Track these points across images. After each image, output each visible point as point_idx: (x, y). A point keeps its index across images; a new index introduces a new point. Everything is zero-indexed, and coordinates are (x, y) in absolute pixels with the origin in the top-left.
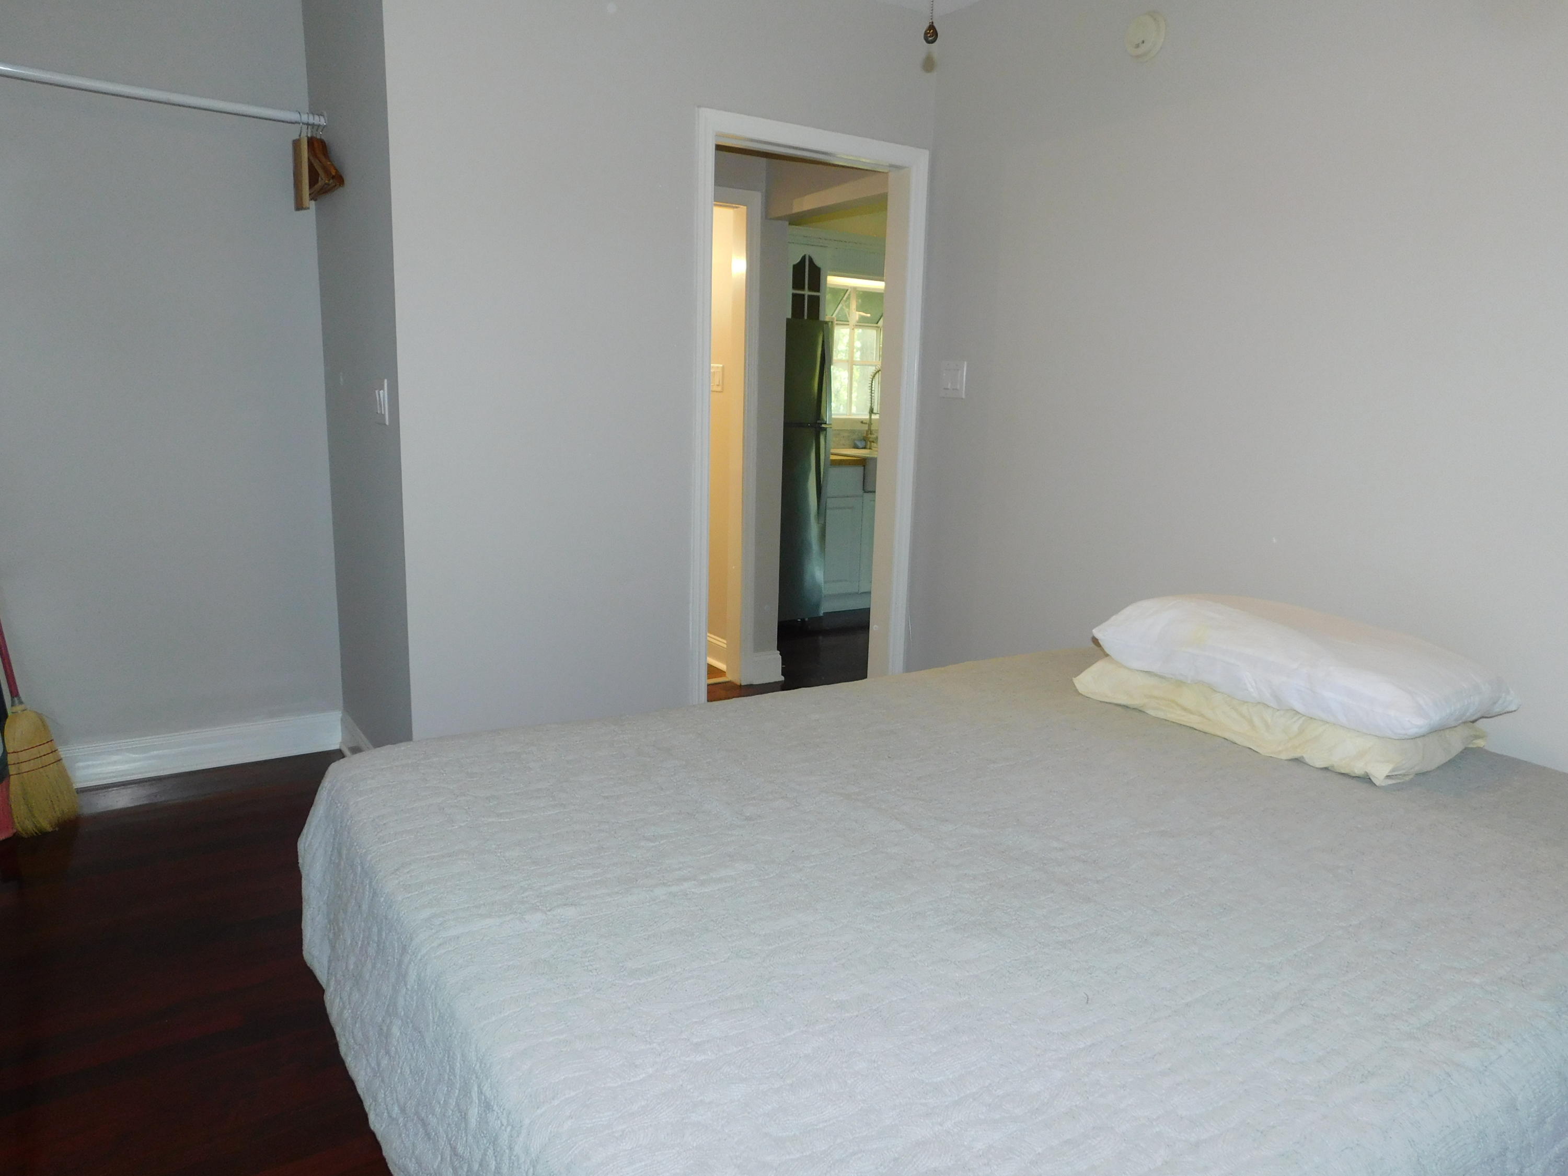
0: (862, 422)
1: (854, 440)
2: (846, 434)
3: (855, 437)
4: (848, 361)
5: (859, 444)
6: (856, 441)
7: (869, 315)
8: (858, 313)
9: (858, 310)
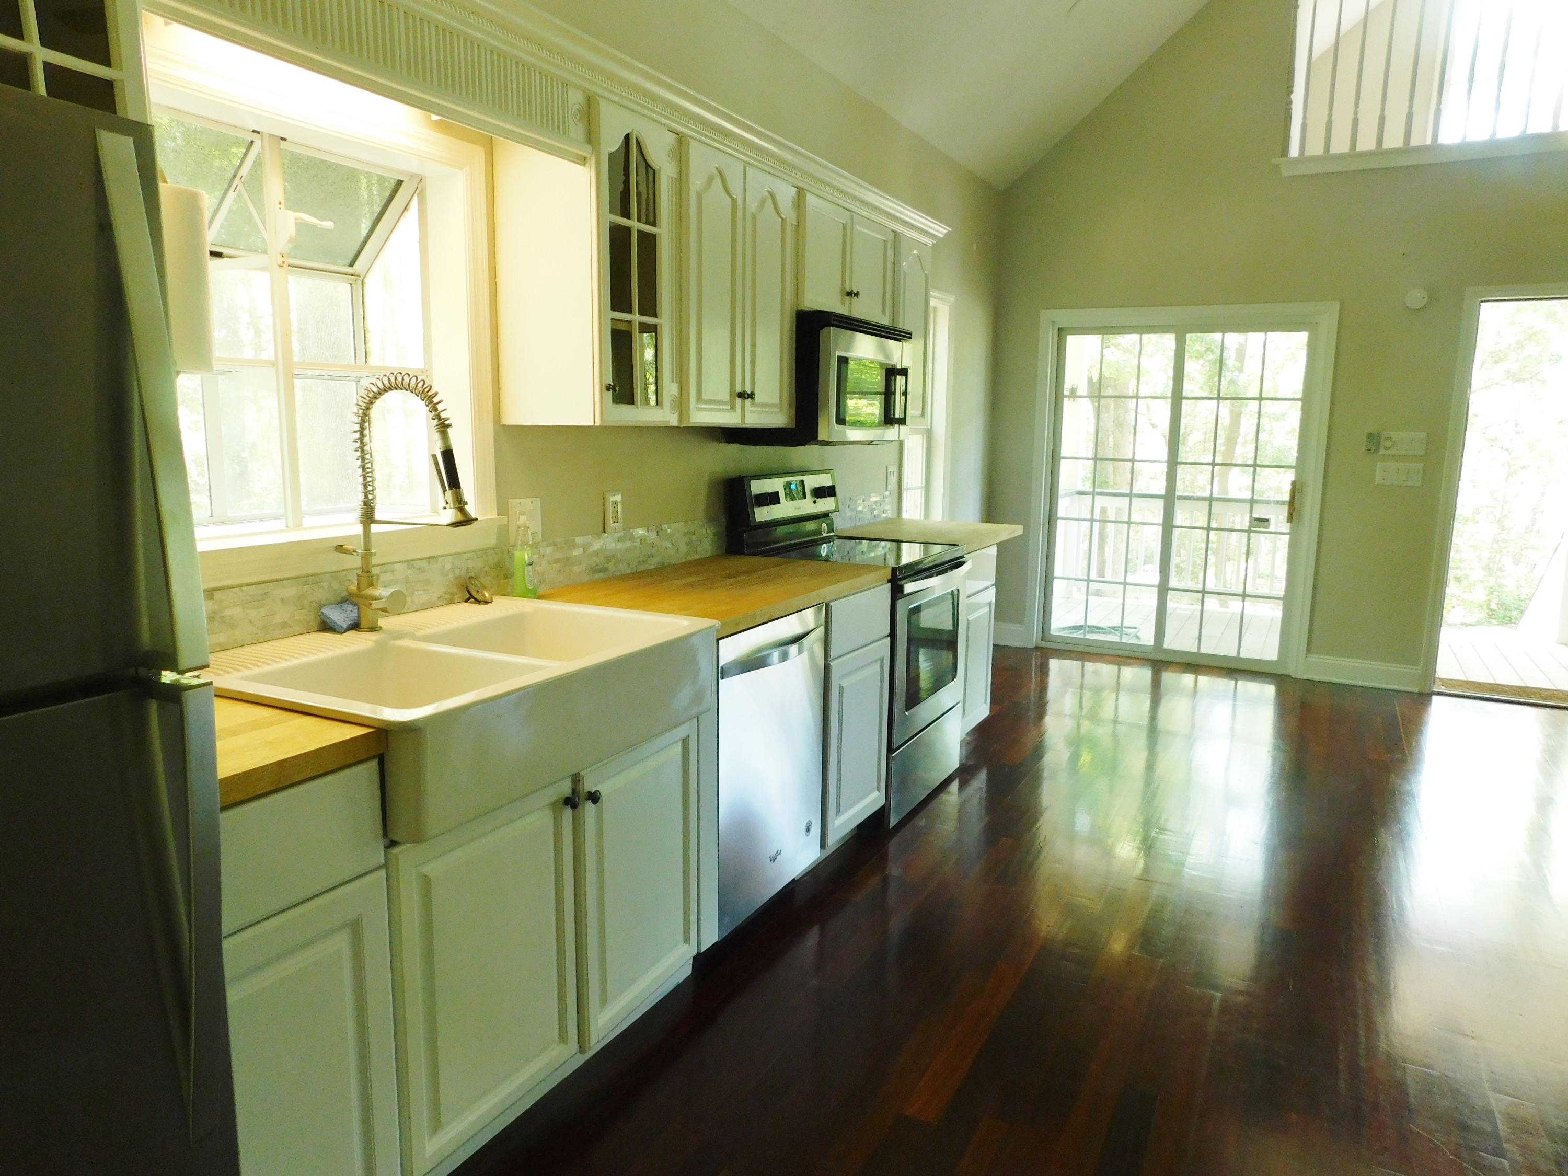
0: (339, 548)
1: (321, 606)
2: (290, 591)
3: (321, 595)
4: (273, 364)
5: (337, 616)
6: (326, 611)
7: (329, 225)
8: (292, 216)
9: (293, 203)
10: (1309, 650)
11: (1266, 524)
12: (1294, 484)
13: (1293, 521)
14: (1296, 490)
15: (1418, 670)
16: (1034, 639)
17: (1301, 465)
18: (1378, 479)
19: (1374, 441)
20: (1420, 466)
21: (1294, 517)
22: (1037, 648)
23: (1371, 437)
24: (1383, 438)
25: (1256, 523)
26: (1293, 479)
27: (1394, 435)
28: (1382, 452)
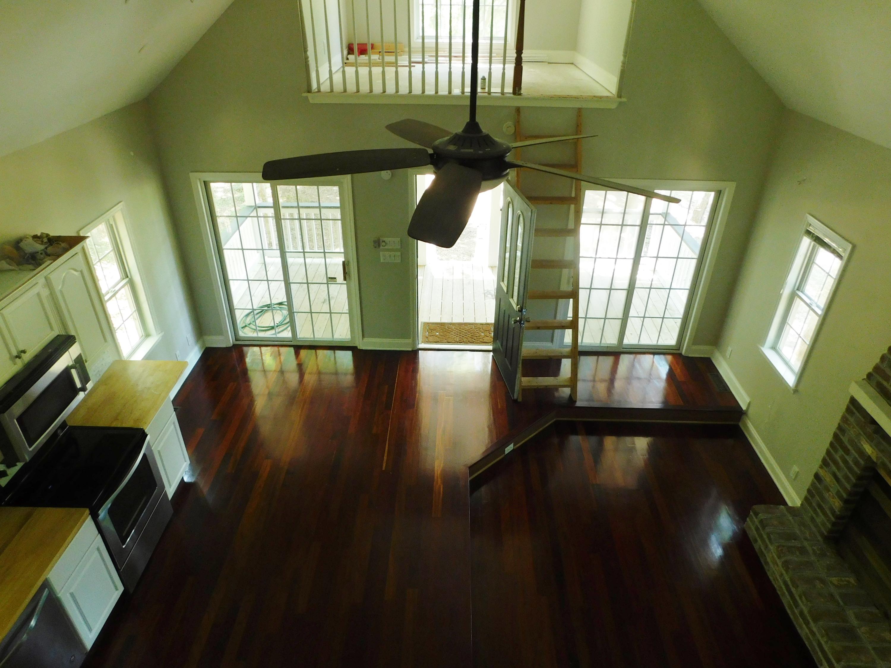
10: (363, 336)
11: (335, 280)
12: (344, 263)
13: (347, 280)
14: (345, 265)
15: (410, 341)
16: (231, 341)
17: (346, 253)
18: (382, 261)
19: (378, 243)
20: (399, 254)
21: (347, 277)
22: (234, 345)
23: (375, 242)
24: (381, 241)
25: (330, 279)
26: (344, 260)
27: (385, 239)
28: (381, 247)
